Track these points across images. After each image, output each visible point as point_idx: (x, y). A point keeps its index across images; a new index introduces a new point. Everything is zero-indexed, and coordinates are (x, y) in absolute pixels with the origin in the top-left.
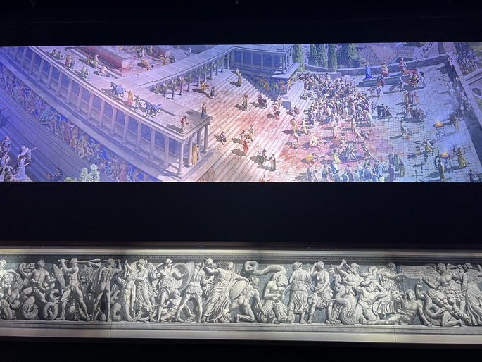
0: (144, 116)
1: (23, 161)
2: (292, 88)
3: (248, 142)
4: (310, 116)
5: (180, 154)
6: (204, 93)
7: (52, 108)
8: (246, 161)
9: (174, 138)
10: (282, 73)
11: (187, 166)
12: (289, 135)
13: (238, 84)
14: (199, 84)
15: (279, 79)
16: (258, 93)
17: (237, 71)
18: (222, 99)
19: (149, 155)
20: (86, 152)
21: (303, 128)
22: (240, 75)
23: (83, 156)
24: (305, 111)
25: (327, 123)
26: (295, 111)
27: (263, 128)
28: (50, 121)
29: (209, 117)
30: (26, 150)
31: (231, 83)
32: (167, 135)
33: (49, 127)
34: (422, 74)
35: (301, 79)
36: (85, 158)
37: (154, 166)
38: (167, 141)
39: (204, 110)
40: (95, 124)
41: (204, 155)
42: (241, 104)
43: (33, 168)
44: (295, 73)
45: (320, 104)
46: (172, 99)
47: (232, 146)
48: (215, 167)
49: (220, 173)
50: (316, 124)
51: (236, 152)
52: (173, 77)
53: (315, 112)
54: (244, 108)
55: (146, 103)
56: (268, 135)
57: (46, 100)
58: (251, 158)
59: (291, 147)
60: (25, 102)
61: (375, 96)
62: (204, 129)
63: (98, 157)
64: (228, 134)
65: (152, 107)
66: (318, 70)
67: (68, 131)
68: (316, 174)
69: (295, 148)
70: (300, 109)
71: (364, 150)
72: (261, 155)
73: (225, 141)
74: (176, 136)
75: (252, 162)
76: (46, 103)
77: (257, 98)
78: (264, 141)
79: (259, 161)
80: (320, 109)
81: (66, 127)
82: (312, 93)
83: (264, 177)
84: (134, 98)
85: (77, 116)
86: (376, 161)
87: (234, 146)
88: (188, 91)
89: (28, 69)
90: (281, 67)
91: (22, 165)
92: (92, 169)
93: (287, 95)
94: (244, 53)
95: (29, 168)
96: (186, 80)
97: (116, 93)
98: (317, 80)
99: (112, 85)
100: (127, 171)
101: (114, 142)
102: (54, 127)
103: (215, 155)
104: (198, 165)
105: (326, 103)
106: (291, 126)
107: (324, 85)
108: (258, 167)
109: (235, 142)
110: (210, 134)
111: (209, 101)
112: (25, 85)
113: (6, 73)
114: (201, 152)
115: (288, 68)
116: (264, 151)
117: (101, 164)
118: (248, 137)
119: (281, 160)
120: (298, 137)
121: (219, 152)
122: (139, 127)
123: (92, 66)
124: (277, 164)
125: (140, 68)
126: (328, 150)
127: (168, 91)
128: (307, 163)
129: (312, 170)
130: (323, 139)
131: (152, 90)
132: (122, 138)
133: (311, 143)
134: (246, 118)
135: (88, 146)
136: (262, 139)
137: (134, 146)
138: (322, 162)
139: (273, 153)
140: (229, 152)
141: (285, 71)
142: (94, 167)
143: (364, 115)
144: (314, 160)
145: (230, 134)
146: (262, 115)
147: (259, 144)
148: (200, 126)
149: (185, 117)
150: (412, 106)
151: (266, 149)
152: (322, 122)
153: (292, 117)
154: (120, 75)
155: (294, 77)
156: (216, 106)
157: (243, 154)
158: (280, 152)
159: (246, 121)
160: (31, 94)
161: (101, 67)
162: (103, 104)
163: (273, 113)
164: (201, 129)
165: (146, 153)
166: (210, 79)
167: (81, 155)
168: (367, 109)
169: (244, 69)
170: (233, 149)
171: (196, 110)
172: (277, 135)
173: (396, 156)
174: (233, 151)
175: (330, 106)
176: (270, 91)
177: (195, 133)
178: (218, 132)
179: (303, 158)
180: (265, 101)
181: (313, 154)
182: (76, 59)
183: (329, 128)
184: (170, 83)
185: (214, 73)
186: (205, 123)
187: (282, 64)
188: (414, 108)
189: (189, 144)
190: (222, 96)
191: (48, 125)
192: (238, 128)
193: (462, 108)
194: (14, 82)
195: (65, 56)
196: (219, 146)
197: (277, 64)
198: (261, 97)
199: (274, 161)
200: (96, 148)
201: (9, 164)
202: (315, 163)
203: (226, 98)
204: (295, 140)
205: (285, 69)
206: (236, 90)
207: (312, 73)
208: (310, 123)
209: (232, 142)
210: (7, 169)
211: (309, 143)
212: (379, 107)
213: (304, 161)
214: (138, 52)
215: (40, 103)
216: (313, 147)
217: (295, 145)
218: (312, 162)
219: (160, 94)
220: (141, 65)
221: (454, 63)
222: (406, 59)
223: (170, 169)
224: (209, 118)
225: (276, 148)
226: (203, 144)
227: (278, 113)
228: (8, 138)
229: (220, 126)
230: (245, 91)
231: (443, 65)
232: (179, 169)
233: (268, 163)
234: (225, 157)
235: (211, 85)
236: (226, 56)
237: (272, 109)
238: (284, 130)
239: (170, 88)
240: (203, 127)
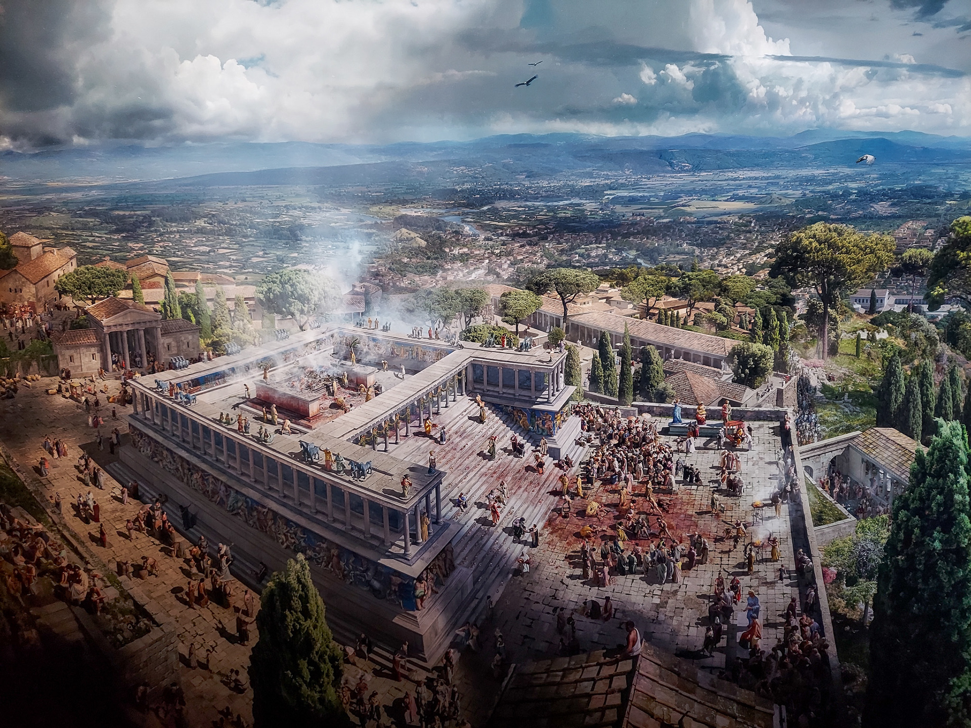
0: (350, 482)
1: (224, 560)
2: (564, 426)
3: (499, 507)
4: (589, 471)
5: (405, 527)
6: (431, 437)
7: (237, 492)
8: (496, 535)
9: (395, 508)
10: (548, 402)
11: (415, 543)
12: (557, 498)
13: (480, 420)
14: (422, 424)
15: (543, 411)
16: (511, 433)
17: (479, 398)
18: (457, 444)
19: (364, 533)
20: (287, 540)
21: (577, 488)
22: (482, 404)
23: (285, 544)
24: (581, 463)
25: (612, 483)
26: (567, 463)
27: (520, 487)
28: (240, 508)
29: (441, 473)
30: (224, 548)
31: (470, 418)
32: (385, 504)
33: (241, 516)
34: (750, 429)
35: (577, 413)
36: (288, 547)
37: (372, 547)
38: (385, 513)
39: (432, 463)
40: (290, 503)
41: (437, 527)
42: (486, 451)
43: (235, 566)
44: (567, 402)
45: (603, 454)
46: (385, 451)
47: (475, 513)
48: (454, 543)
49: (462, 551)
50: (597, 484)
51: (482, 521)
52: (383, 417)
53: (596, 466)
54: (491, 456)
55: (351, 462)
56: (528, 497)
57: (229, 483)
58: (504, 530)
59: (560, 514)
60: (208, 492)
61: (682, 452)
62: (434, 491)
63: (303, 544)
64: (469, 496)
65: (359, 466)
66: (603, 401)
67: (262, 518)
68: (593, 553)
69: (565, 517)
70: (574, 459)
71: (660, 525)
72: (518, 525)
73: (465, 506)
74: (396, 504)
75: (505, 535)
76: (230, 487)
77: (510, 442)
78: (521, 506)
79: (515, 534)
80: (603, 461)
81: (259, 512)
82: (593, 437)
83: (523, 555)
84: (333, 458)
85: (267, 496)
86: (674, 542)
87: (479, 513)
88: (406, 436)
89: (199, 449)
90: (546, 392)
91: (224, 565)
92: (299, 559)
93: (555, 437)
94: (488, 367)
95: (231, 567)
96: (403, 420)
97: (309, 456)
98: (601, 416)
99: (302, 445)
100: (339, 557)
101: (318, 522)
102: (245, 514)
103: (451, 527)
104: (431, 541)
105: (613, 454)
106: (560, 484)
107: (612, 425)
108: (514, 542)
109: (479, 507)
110: (444, 498)
111: (438, 448)
112: (203, 471)
113: (178, 460)
114: (433, 523)
115: (557, 393)
116: (522, 519)
117: (308, 551)
118: (498, 500)
119: (546, 533)
120: (571, 501)
121: (458, 522)
122: (346, 497)
123: (271, 422)
124: (540, 538)
125: (334, 410)
126: (612, 522)
127: (379, 440)
128: (582, 537)
129: (588, 548)
130: (605, 506)
131: (356, 442)
132: (327, 515)
133: (588, 511)
134: (495, 473)
135: (287, 532)
136: (519, 503)
137: (344, 523)
138: (604, 537)
139: (535, 522)
140: (472, 521)
141: (552, 399)
142: (301, 556)
143: (665, 477)
144: (592, 535)
145: (472, 496)
146: (518, 467)
147: (515, 510)
148: (429, 488)
149: (406, 476)
150: (729, 473)
151: (525, 517)
152: (606, 482)
153: (562, 472)
154: (309, 427)
155: (567, 409)
156: (450, 455)
157: (491, 524)
158: (544, 521)
159: (495, 476)
160: (211, 480)
161: (282, 421)
162: (295, 475)
163: (534, 464)
164: (430, 492)
165: (360, 531)
166: (437, 414)
167: (283, 543)
168: (670, 469)
169: (488, 396)
170: (477, 516)
171: (421, 463)
172: (540, 497)
173: (700, 537)
174: (478, 521)
175: (618, 458)
176: (529, 431)
177: (422, 498)
178: (455, 494)
179: (576, 530)
180: (522, 446)
181: (590, 526)
182: (250, 418)
183: (614, 491)
184: (380, 426)
185: (443, 404)
186: (436, 482)
187: (548, 386)
188: (732, 477)
189: (415, 514)
190: (458, 440)
191: (238, 514)
192: (484, 488)
193: (789, 488)
194: (189, 470)
195: (235, 418)
196: (457, 513)
197: (540, 389)
198: (515, 439)
199: (536, 533)
200: (299, 532)
201: (212, 565)
202: (593, 539)
203: (464, 443)
204: (566, 505)
205: (553, 395)
206: (478, 430)
207: (594, 404)
208: (588, 482)
209: (475, 508)
210: (211, 572)
211: (585, 511)
212: (686, 468)
213: (578, 535)
214: (328, 387)
215: (223, 488)
216: (592, 516)
217: (566, 513)
218: (588, 536)
219: (367, 446)
220: (336, 406)
221: (791, 425)
222: (733, 404)
223: (394, 550)
224: (441, 475)
225: (539, 516)
226: (435, 512)
227: (541, 465)
228: (203, 537)
229: (457, 485)
230: (491, 431)
231: (777, 424)
232: (406, 548)
233: (528, 537)
234: (466, 529)
235: (441, 424)
236: (460, 374)
237: (533, 458)
238: (550, 489)
239: (381, 435)
240: (433, 488)
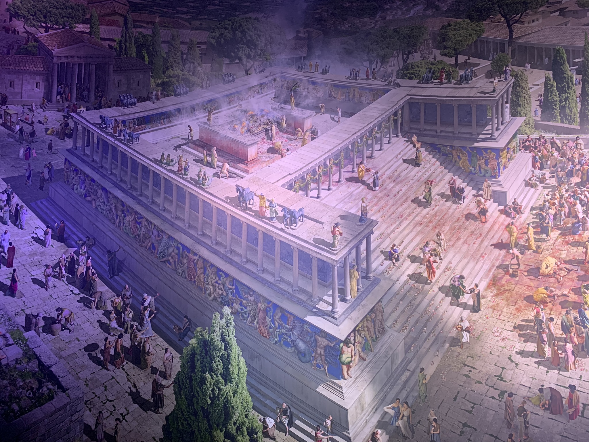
0: (282, 230)
1: (147, 313)
2: (510, 165)
3: (435, 262)
4: (542, 218)
5: (333, 282)
6: (364, 183)
7: (170, 237)
8: (431, 294)
9: (324, 259)
10: (492, 138)
11: (343, 300)
12: (503, 252)
13: (416, 162)
14: (355, 169)
15: (486, 149)
16: (449, 176)
17: (415, 139)
18: (391, 190)
19: (292, 286)
20: (215, 291)
21: (528, 240)
22: (418, 145)
23: (212, 296)
24: (532, 209)
25: (574, 233)
26: (515, 209)
27: (459, 239)
28: (170, 255)
29: (372, 221)
30: (149, 299)
31: (405, 161)
32: (315, 255)
33: (170, 264)
35: (526, 148)
36: (215, 299)
37: (300, 302)
38: (315, 264)
39: (364, 211)
40: (222, 250)
41: (367, 283)
42: (421, 197)
43: (159, 321)
44: (514, 137)
45: (562, 196)
46: (318, 197)
47: (408, 268)
48: (384, 302)
49: (393, 312)
50: (554, 234)
51: (416, 277)
52: (317, 162)
53: (552, 211)
54: (426, 203)
55: (284, 209)
56: (468, 250)
57: (162, 227)
58: (440, 289)
59: (507, 273)
60: (139, 236)
62: (365, 242)
63: (230, 296)
65: (292, 213)
66: (559, 131)
67: (192, 265)
68: (551, 324)
69: (513, 276)
70: (524, 204)
72: (456, 283)
73: (397, 260)
74: (325, 255)
75: (441, 295)
76: (162, 231)
77: (448, 186)
78: (460, 261)
79: (454, 295)
80: (561, 205)
81: (189, 260)
82: (548, 175)
83: (462, 320)
84: (267, 204)
85: (200, 242)
87: (410, 268)
88: (339, 182)
89: (136, 189)
90: (489, 127)
91: (147, 319)
92: (225, 313)
93: (500, 179)
94: (425, 104)
95: (155, 321)
96: (336, 165)
97: (244, 201)
98: (558, 149)
99: (238, 190)
100: (266, 311)
101: (247, 272)
102: (175, 262)
103: (382, 282)
104: (360, 299)
105: (574, 195)
106: (506, 235)
107: (571, 160)
108: (452, 304)
109: (413, 262)
110: (375, 249)
111: (370, 194)
112: (137, 213)
113: (112, 200)
114: (363, 277)
115: (502, 127)
116: (461, 277)
117: (235, 305)
118: (434, 252)
119: (490, 294)
120: (520, 256)
121: (389, 278)
122: (277, 246)
123: (210, 165)
124: (482, 301)
125: (271, 155)
126: (576, 284)
127: (312, 185)
128: (535, 302)
129: (543, 316)
130: (566, 262)
131: (290, 187)
132: (257, 265)
133: (543, 269)
134: (431, 221)
135: (216, 282)
136: (458, 258)
137: (273, 275)
138: (564, 304)
139: (476, 281)
140: (404, 278)
141: (496, 134)
142: (227, 310)
144: (548, 300)
145: (405, 248)
146: (457, 215)
147: (453, 265)
148: (359, 238)
149: (337, 225)
151: (465, 274)
152: (565, 232)
153: (509, 220)
154: (247, 172)
155: (514, 144)
156: (382, 203)
157: (426, 281)
158: (488, 280)
159: (431, 225)
160: (144, 223)
161: (221, 164)
162: (229, 220)
163: (475, 211)
164: (360, 242)
165: (289, 284)
166: (371, 157)
167: (210, 295)
169: (425, 135)
170: (410, 272)
171: (353, 211)
172: (482, 250)
174: (411, 277)
175: (581, 201)
176: (471, 173)
177: (352, 249)
178: (386, 246)
179: (528, 293)
180: (462, 190)
181: (546, 289)
182: (190, 159)
183: (577, 244)
184: (314, 172)
185: (377, 147)
186: (366, 232)
187: (492, 120)
189: (344, 267)
190: (392, 185)
191: (168, 261)
192: (418, 239)
194: (123, 211)
195: (176, 159)
196: (388, 268)
197: (482, 123)
198: (454, 183)
199: (478, 295)
200: (227, 283)
201: (133, 319)
202: (550, 305)
203: (397, 188)
204: (515, 261)
205: (497, 130)
206: (413, 173)
207: (548, 136)
208: (542, 232)
209: (408, 262)
210: (132, 326)
211: (539, 269)
213: (530, 300)
214: (267, 131)
215: (155, 233)
216: (547, 276)
217: (515, 271)
218: (544, 302)
219: (301, 192)
220: (272, 150)
223: (322, 306)
224: (372, 223)
225: (481, 274)
226: (364, 265)
227: (483, 212)
228: (127, 287)
229: (389, 235)
230: (428, 174)
232: (333, 305)
233: (467, 299)
234: (398, 286)
235: (374, 168)
236: (395, 114)
237: (473, 204)
238: (495, 241)
239: (314, 181)
240: (364, 238)
